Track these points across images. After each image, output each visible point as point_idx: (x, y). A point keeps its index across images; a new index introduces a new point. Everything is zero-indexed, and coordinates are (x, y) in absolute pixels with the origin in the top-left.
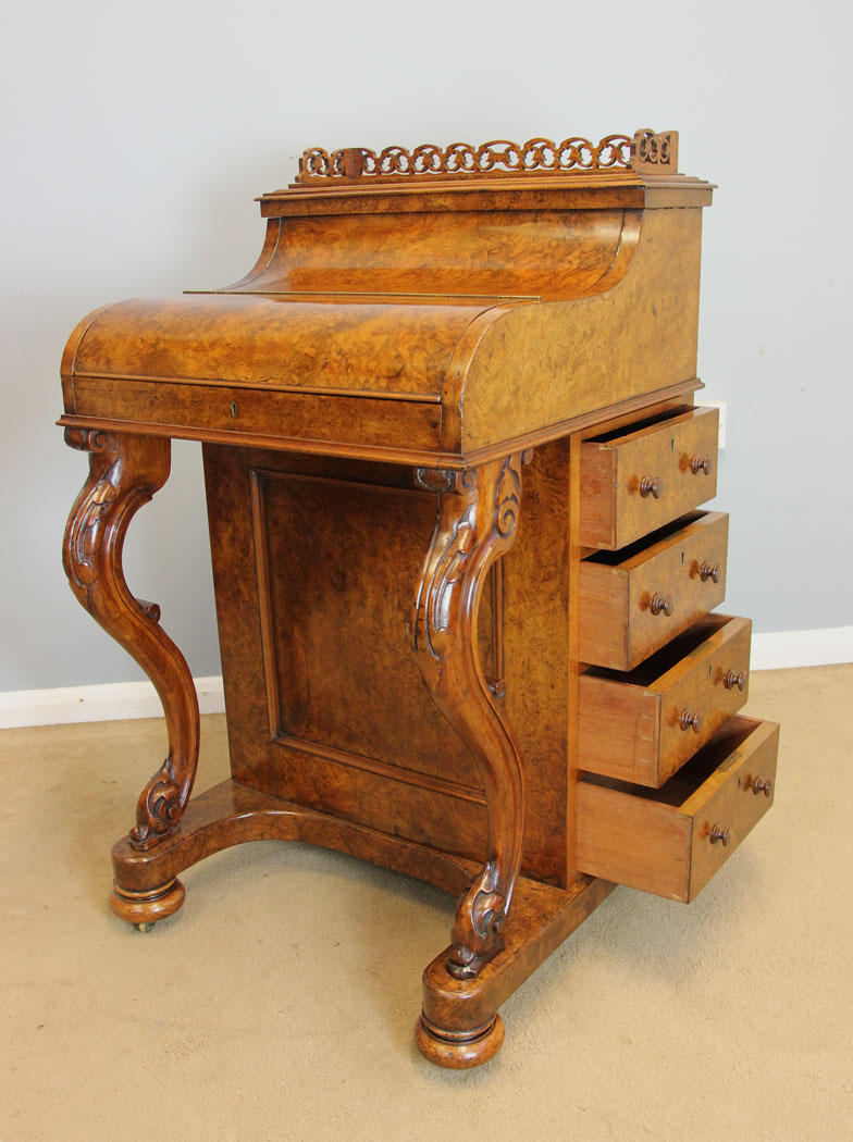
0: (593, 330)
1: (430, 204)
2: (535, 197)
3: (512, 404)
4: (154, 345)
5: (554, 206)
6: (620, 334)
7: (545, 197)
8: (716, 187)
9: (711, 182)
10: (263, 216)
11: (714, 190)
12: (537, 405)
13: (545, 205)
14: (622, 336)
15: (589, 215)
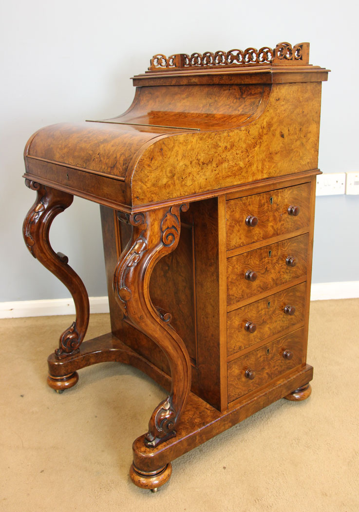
0: (232, 146)
1: (190, 81)
2: (229, 78)
3: (170, 183)
4: (50, 145)
5: (236, 82)
6: (254, 148)
7: (232, 78)
8: (330, 71)
9: (327, 69)
10: (134, 85)
11: (329, 72)
12: (189, 183)
13: (232, 82)
14: (256, 149)
15: (250, 87)
